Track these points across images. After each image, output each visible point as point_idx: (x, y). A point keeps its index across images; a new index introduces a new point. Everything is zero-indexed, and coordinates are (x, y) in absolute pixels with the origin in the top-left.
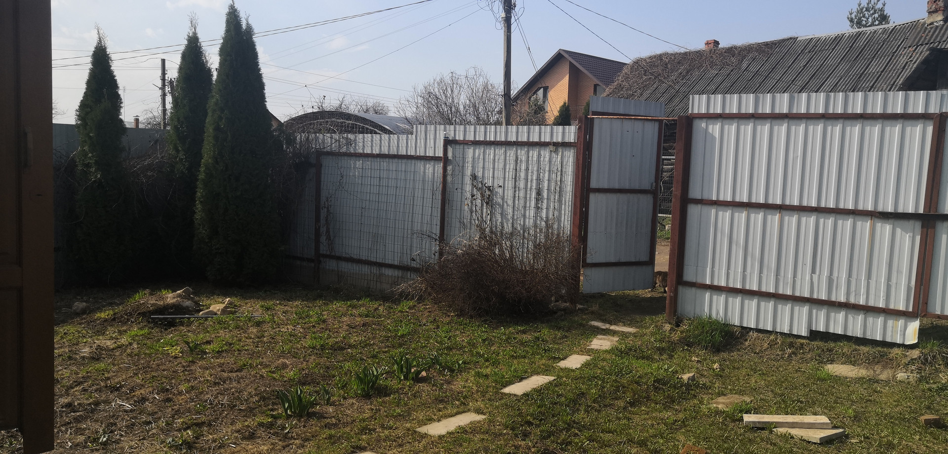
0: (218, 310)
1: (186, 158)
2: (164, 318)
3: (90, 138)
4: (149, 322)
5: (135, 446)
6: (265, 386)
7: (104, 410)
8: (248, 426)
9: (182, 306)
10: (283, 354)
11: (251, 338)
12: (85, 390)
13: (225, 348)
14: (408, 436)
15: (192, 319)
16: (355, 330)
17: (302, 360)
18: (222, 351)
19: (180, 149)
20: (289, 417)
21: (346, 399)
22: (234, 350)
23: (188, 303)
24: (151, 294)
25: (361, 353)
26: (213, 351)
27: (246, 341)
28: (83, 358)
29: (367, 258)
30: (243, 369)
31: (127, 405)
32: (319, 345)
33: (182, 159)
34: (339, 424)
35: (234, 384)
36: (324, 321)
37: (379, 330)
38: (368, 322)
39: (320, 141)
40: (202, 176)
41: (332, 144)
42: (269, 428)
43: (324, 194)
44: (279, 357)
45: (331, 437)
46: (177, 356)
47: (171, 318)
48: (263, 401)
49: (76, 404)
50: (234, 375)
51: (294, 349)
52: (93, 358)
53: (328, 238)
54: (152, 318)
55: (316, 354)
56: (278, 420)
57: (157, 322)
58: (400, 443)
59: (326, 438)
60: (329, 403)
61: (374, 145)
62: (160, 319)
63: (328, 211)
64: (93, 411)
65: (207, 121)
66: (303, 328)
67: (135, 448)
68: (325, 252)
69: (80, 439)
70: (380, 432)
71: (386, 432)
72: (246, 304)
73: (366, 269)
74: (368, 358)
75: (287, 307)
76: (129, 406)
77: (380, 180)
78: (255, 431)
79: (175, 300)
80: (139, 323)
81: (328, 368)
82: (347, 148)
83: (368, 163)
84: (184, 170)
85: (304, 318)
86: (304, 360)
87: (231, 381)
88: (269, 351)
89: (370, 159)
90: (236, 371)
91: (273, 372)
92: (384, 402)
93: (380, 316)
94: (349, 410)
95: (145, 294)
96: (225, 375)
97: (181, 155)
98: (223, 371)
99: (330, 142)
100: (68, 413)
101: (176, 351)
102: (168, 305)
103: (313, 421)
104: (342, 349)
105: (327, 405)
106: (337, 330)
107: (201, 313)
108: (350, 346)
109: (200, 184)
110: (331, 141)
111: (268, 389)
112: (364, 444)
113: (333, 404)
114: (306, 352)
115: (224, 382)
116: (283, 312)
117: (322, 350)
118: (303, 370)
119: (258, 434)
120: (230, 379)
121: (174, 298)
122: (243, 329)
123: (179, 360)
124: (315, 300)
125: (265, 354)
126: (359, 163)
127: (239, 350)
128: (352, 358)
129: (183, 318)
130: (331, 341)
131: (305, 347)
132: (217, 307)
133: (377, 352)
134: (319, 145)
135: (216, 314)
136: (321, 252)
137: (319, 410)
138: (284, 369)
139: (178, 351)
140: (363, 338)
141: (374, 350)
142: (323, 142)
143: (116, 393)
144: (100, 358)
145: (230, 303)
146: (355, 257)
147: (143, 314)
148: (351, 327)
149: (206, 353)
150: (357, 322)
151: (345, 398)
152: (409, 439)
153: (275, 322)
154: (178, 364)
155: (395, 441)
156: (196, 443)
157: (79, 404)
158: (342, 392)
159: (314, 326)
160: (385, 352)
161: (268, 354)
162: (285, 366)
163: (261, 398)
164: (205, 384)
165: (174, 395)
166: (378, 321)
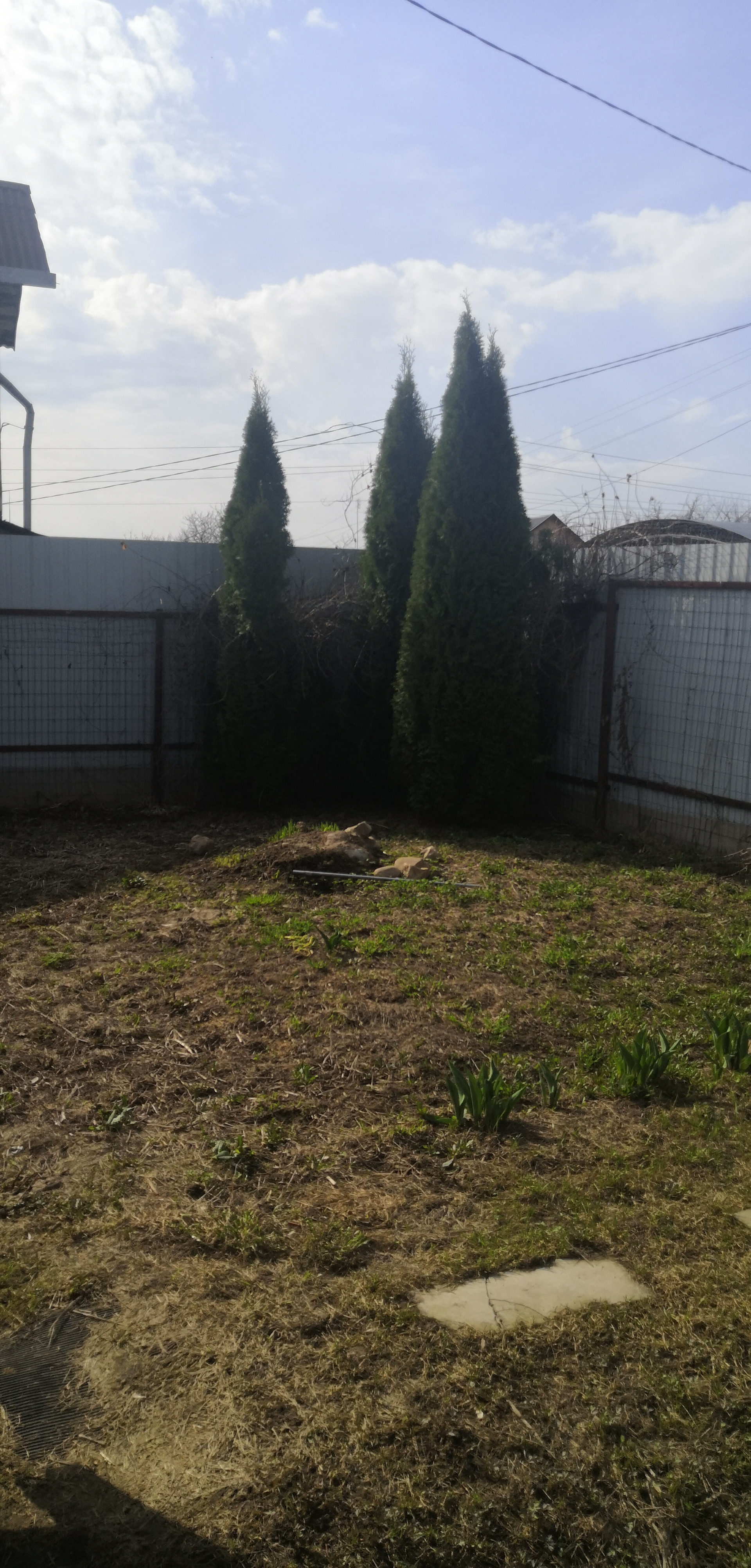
0: (406, 868)
1: (387, 597)
2: (314, 876)
3: (237, 563)
4: (289, 880)
5: (161, 1145)
6: (437, 1042)
7: (147, 1052)
8: (376, 1136)
9: (346, 855)
10: (490, 975)
11: (444, 931)
12: (133, 1005)
13: (391, 947)
14: (714, 1229)
15: (359, 882)
16: (647, 934)
17: (526, 989)
18: (383, 954)
19: (378, 581)
20: (464, 1125)
21: (594, 1099)
22: (405, 954)
23: (357, 851)
24: (305, 830)
25: (648, 989)
26: (367, 951)
27: (433, 937)
28: (160, 939)
29: (694, 787)
30: (408, 997)
31: (187, 1047)
32: (567, 960)
33: (381, 599)
34: (564, 1163)
35: (384, 1028)
36: (591, 909)
37: (696, 938)
38: (677, 920)
39: (618, 561)
40: (407, 628)
41: (638, 566)
42: (414, 1147)
43: (620, 662)
44: (484, 978)
45: (536, 1198)
46: (304, 954)
47: (326, 876)
48: (425, 1078)
49: (107, 1032)
50: (388, 1007)
51: (517, 963)
52: (173, 942)
53: (624, 744)
54: (297, 874)
55: (558, 979)
56: (440, 1130)
57: (303, 880)
58: (690, 1247)
59: (524, 1200)
60: (555, 1104)
61: (719, 565)
62: (309, 877)
63: (625, 693)
64: (130, 1050)
65: (419, 528)
66: (546, 919)
67: (161, 1149)
68: (616, 771)
69: (86, 1107)
70: (649, 1203)
71: (667, 1206)
72: (462, 858)
73: (691, 808)
74: (661, 1001)
75: (529, 872)
76: (190, 1050)
77: (727, 634)
78: (387, 1149)
79: (336, 845)
80: (275, 880)
81: (573, 1015)
82: (667, 572)
83: (706, 601)
84: (383, 619)
85: (555, 898)
86: (529, 992)
87: (379, 1021)
88: (468, 963)
89: (709, 593)
90: (394, 1001)
91: (461, 1012)
92: (675, 1119)
93: (705, 909)
94: (595, 1127)
95: (296, 830)
96: (372, 1006)
97: (380, 593)
98: (371, 997)
99: (634, 561)
100: (91, 1049)
101: (303, 944)
102: (323, 852)
103: (510, 1147)
104: (612, 974)
105: (550, 1107)
106: (610, 930)
107: (377, 871)
108: (630, 971)
109: (404, 643)
110: (638, 560)
111: (441, 1050)
112: (604, 1235)
113: (562, 1107)
114: (538, 973)
115: (366, 1022)
116: (520, 883)
117: (571, 973)
118: (524, 1013)
119: (390, 1158)
120: (379, 1016)
121: (336, 840)
122: (436, 910)
123: (303, 964)
124: (587, 860)
125: (459, 968)
126: (688, 602)
127: (413, 955)
128: (627, 998)
129: (346, 878)
130: (592, 956)
131: (538, 962)
132: (405, 862)
133: (683, 991)
134: (616, 567)
135: (401, 875)
136: (610, 770)
137: (530, 1117)
138: (485, 1007)
139: (307, 944)
140: (659, 955)
141: (677, 985)
142: (623, 563)
143: (178, 1019)
144: (185, 943)
145: (433, 856)
146: (672, 783)
147: (283, 866)
148: (641, 927)
149: (354, 954)
150: (655, 917)
151: (591, 1097)
152: (714, 1238)
153: (498, 901)
154: (297, 973)
155: (680, 1237)
156: (267, 1161)
157: (113, 1034)
158: (587, 1079)
159: (568, 918)
160: (702, 992)
161: (466, 968)
162: (488, 1001)
163: (421, 1071)
164: (330, 1021)
165: (271, 1037)
166: (698, 918)
